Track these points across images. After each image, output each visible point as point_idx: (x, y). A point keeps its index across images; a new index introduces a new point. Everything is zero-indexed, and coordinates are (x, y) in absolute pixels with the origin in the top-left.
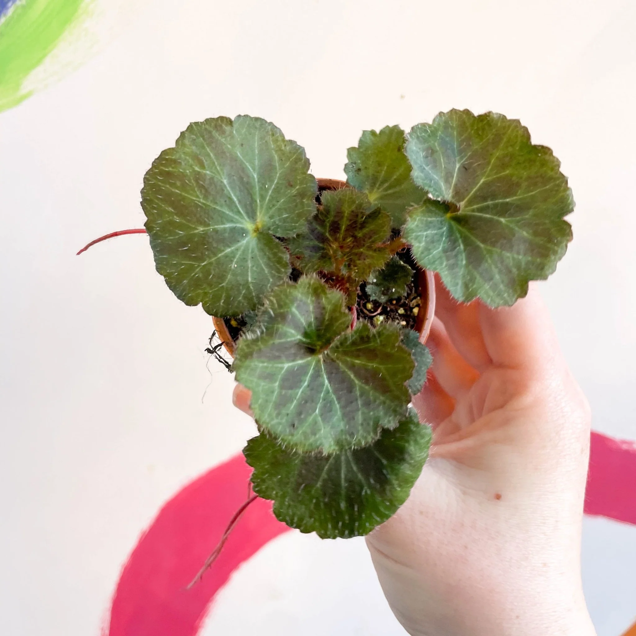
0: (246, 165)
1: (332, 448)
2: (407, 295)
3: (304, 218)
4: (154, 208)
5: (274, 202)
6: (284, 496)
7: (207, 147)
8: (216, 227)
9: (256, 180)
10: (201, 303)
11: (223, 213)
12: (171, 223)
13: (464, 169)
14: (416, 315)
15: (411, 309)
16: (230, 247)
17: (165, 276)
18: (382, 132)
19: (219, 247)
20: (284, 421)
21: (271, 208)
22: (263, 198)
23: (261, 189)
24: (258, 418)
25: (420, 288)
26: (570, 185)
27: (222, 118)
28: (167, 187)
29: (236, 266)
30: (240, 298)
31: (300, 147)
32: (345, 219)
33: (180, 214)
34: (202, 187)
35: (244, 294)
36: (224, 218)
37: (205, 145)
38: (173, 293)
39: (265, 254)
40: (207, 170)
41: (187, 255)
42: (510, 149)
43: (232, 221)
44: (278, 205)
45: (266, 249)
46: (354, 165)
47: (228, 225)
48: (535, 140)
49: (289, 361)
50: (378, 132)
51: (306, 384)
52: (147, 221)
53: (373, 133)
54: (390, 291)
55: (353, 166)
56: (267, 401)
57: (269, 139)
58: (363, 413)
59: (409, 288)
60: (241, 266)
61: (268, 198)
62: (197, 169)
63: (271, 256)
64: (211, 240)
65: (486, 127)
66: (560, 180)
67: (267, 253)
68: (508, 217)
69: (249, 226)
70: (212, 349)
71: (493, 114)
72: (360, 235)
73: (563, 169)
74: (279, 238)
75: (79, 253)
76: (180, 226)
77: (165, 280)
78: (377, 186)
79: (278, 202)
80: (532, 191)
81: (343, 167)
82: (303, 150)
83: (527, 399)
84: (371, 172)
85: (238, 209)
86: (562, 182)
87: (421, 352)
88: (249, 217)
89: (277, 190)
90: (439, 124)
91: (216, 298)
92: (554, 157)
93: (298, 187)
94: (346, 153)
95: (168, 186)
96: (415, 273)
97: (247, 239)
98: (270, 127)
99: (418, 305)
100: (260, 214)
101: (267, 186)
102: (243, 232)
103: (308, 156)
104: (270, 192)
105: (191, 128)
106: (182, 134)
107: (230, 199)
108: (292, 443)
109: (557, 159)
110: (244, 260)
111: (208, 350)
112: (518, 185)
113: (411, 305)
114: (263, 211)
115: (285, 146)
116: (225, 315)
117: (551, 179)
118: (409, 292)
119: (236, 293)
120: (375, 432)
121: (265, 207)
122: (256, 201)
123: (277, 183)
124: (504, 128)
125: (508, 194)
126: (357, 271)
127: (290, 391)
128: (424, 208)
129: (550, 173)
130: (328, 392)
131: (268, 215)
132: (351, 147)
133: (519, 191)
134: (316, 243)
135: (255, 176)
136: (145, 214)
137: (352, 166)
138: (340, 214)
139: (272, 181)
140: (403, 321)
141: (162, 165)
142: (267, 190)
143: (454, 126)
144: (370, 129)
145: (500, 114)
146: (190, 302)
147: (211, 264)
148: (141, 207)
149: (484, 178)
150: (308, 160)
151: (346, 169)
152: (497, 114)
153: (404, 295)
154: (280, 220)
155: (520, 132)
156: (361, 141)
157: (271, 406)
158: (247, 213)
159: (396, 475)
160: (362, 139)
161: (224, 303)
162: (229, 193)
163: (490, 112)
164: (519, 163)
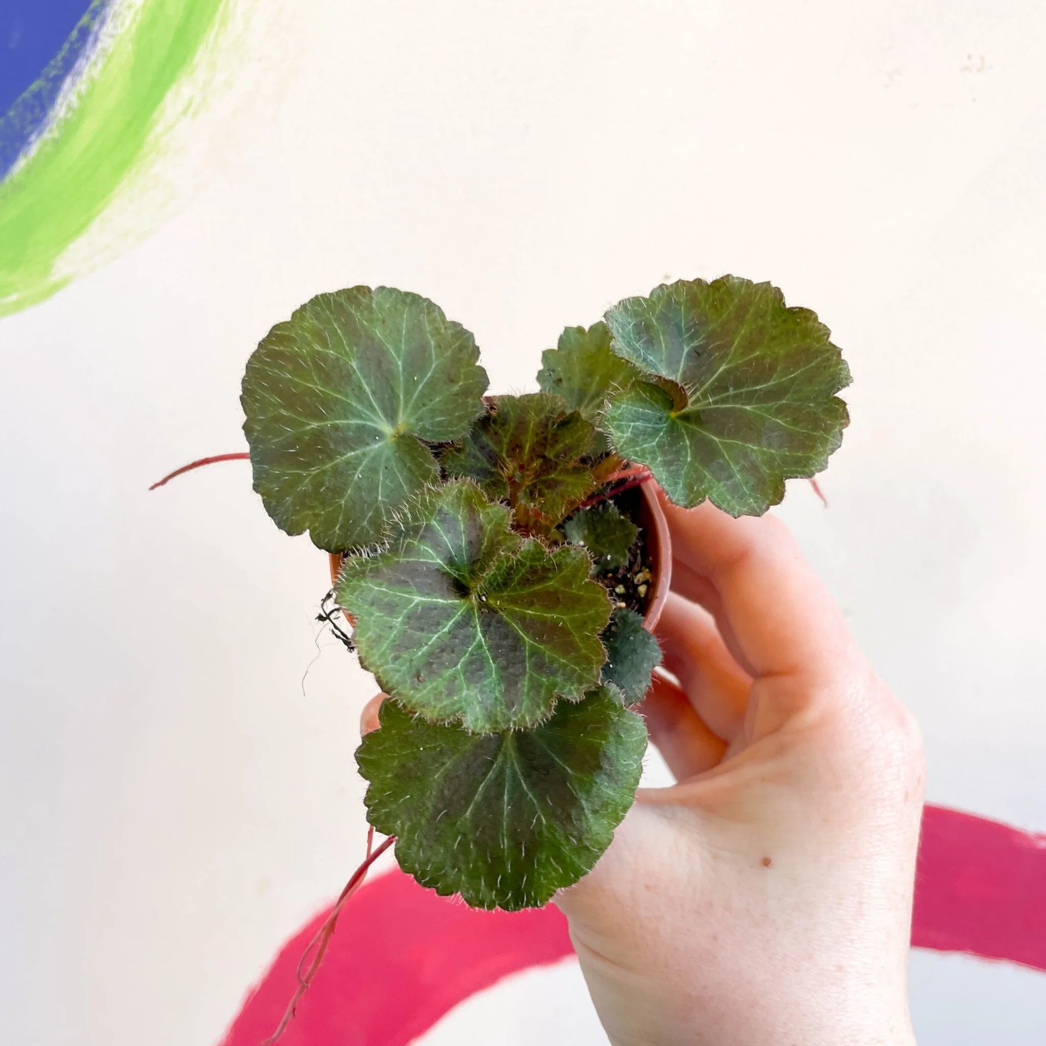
0: (386, 347)
1: (480, 723)
2: (629, 565)
3: (466, 422)
4: (256, 400)
5: (425, 401)
6: (412, 830)
7: (334, 323)
8: (337, 422)
9: (401, 368)
10: (308, 531)
11: (349, 404)
12: (279, 419)
13: (695, 354)
14: (642, 596)
15: (636, 587)
16: (353, 450)
17: (262, 495)
18: (592, 328)
19: (338, 449)
20: (404, 668)
21: (419, 408)
22: (408, 393)
23: (407, 381)
24: (363, 655)
25: (651, 558)
26: (844, 356)
27: (359, 288)
28: (276, 373)
29: (360, 476)
30: (365, 523)
31: (466, 332)
32: (530, 433)
33: (290, 406)
34: (320, 369)
35: (371, 517)
36: (348, 412)
37: (332, 320)
38: (273, 521)
39: (405, 465)
40: (331, 349)
41: (293, 460)
42: (760, 322)
43: (360, 417)
44: (430, 405)
45: (407, 458)
46: (552, 373)
47: (354, 422)
48: (791, 302)
49: (422, 593)
50: (587, 329)
51: (446, 630)
52: (247, 420)
53: (580, 330)
54: (603, 558)
55: (550, 375)
56: (380, 637)
57: (424, 318)
58: (531, 679)
59: (632, 555)
60: (368, 478)
61: (416, 394)
62: (318, 348)
63: (414, 468)
64: (327, 440)
65: (726, 297)
66: (831, 352)
67: (408, 464)
68: (755, 404)
69: (387, 429)
70: (325, 616)
71: (733, 277)
72: (550, 454)
73: (833, 339)
74: (426, 443)
75: (152, 488)
76: (289, 422)
77: (263, 500)
78: (585, 402)
79: (431, 400)
80: (792, 373)
81: (536, 374)
82: (472, 335)
83: (811, 715)
84: (576, 383)
85: (370, 402)
86: (833, 355)
87: (643, 639)
88: (386, 416)
89: (431, 384)
90: (659, 298)
91: (330, 523)
92: (820, 324)
93: (461, 383)
94: (540, 356)
95: (277, 371)
96: (641, 531)
97: (380, 444)
98: (425, 304)
99: (646, 582)
100: (403, 415)
101: (416, 378)
102: (376, 434)
103: (477, 343)
104: (420, 387)
105: (315, 301)
106: (303, 307)
107: (360, 387)
108: (414, 701)
109: (825, 326)
110: (374, 470)
111: (320, 618)
112: (772, 368)
113: (636, 581)
114: (409, 410)
115: (446, 328)
116: (342, 547)
117: (818, 352)
118: (632, 558)
119: (359, 515)
120: (549, 707)
121: (410, 406)
122: (399, 396)
123: (432, 377)
124: (750, 295)
125: (757, 382)
126: (543, 502)
127: (419, 633)
128: (633, 394)
129: (816, 346)
130: (480, 646)
131: (416, 417)
132: (548, 348)
133: (775, 375)
134: (487, 465)
135: (400, 363)
136: (245, 411)
137: (548, 374)
138: (522, 424)
139: (423, 373)
140: (622, 601)
141: (272, 343)
142: (416, 384)
143: (681, 301)
144: (575, 326)
145: (743, 279)
146: (292, 530)
147: (324, 472)
148: (240, 402)
149: (724, 365)
150: (478, 348)
151: (541, 377)
152: (738, 278)
153: (623, 564)
154: (432, 424)
155: (771, 296)
156: (561, 340)
157: (385, 646)
158: (384, 410)
159: (588, 792)
160: (564, 338)
161: (339, 529)
162: (359, 379)
163: (728, 276)
164: (773, 339)
